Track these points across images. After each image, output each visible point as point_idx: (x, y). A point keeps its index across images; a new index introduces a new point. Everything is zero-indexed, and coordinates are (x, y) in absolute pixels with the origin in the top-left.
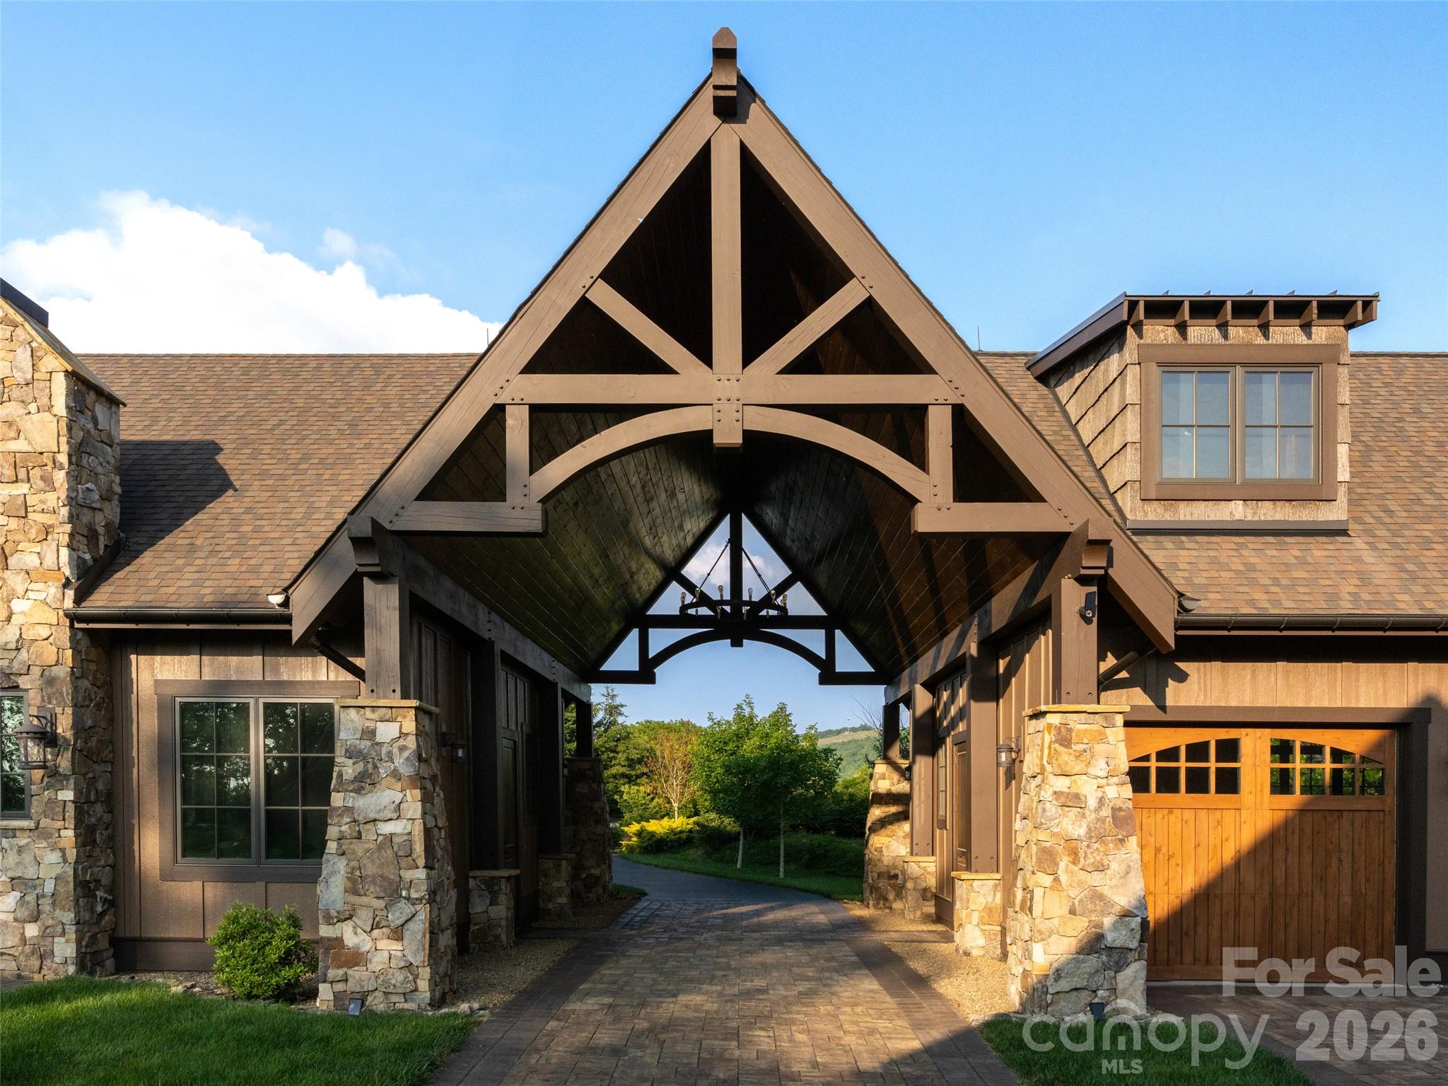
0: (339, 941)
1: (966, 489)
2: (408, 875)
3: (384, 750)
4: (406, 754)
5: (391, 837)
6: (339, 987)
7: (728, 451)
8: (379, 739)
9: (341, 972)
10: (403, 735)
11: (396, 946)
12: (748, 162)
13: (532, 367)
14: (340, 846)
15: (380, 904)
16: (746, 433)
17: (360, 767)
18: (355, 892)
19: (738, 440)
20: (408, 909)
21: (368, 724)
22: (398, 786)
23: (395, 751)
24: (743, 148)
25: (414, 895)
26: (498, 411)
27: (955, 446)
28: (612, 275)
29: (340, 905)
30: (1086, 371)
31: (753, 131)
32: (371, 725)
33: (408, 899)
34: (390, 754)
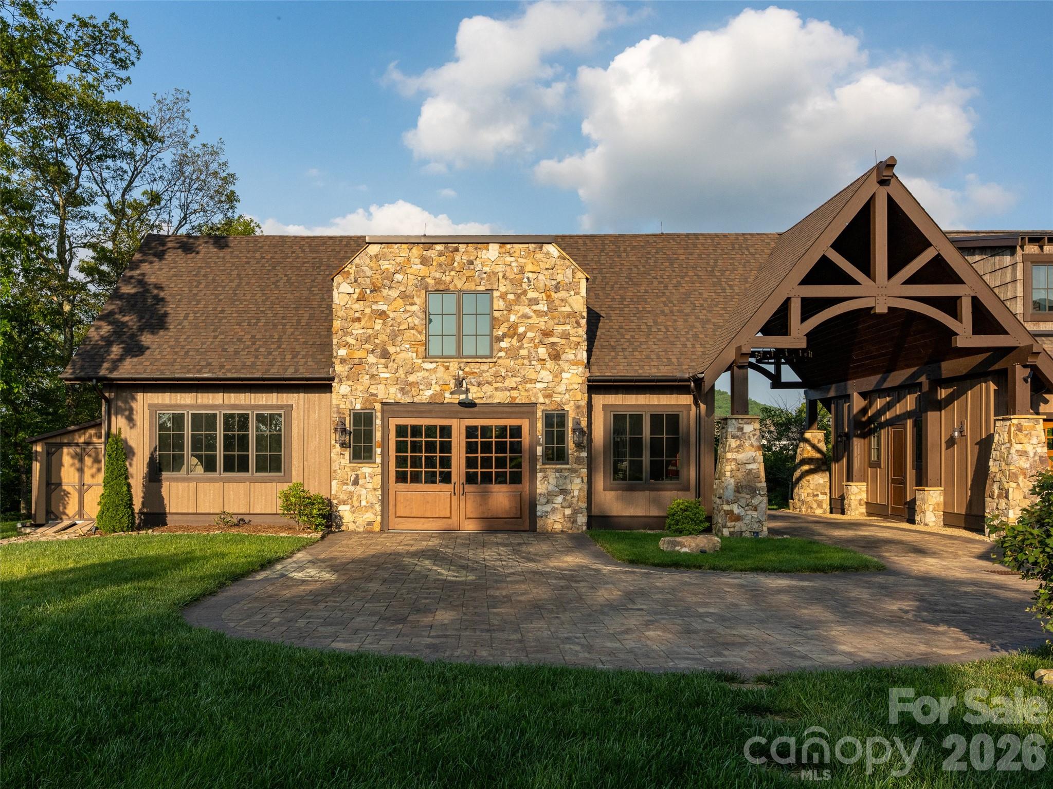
0: (732, 511)
1: (977, 330)
2: (759, 485)
3: (747, 435)
4: (756, 437)
5: (751, 470)
6: (732, 530)
7: (881, 315)
8: (745, 431)
9: (733, 523)
10: (755, 430)
11: (754, 513)
12: (890, 200)
13: (804, 282)
14: (731, 474)
15: (749, 496)
16: (889, 308)
17: (738, 442)
18: (739, 492)
19: (886, 311)
20: (761, 498)
21: (740, 425)
22: (754, 450)
23: (751, 436)
24: (888, 195)
25: (762, 493)
26: (788, 300)
27: (973, 313)
28: (836, 246)
29: (732, 497)
30: (985, 257)
31: (891, 189)
32: (742, 426)
33: (760, 494)
34: (749, 437)
